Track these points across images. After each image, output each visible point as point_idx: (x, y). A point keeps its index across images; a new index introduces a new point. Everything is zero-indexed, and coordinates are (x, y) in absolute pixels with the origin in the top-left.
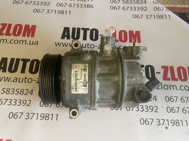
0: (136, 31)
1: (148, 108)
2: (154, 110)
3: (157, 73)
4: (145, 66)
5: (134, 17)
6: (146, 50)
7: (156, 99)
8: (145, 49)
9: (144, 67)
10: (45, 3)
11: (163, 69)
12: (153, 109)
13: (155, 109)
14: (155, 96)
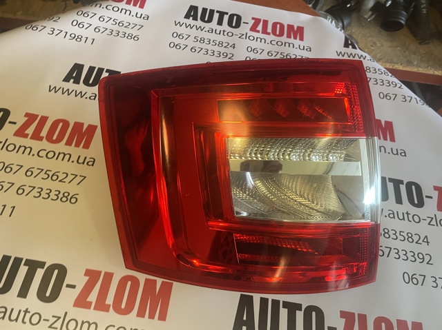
0: (386, 122)
1: (416, 256)
2: (426, 260)
3: (427, 197)
4: (405, 183)
5: (382, 97)
6: (405, 155)
7: (428, 242)
8: (403, 154)
9: (403, 184)
10: (225, 54)
11: (437, 192)
12: (423, 258)
13: (427, 258)
14: (426, 236)
